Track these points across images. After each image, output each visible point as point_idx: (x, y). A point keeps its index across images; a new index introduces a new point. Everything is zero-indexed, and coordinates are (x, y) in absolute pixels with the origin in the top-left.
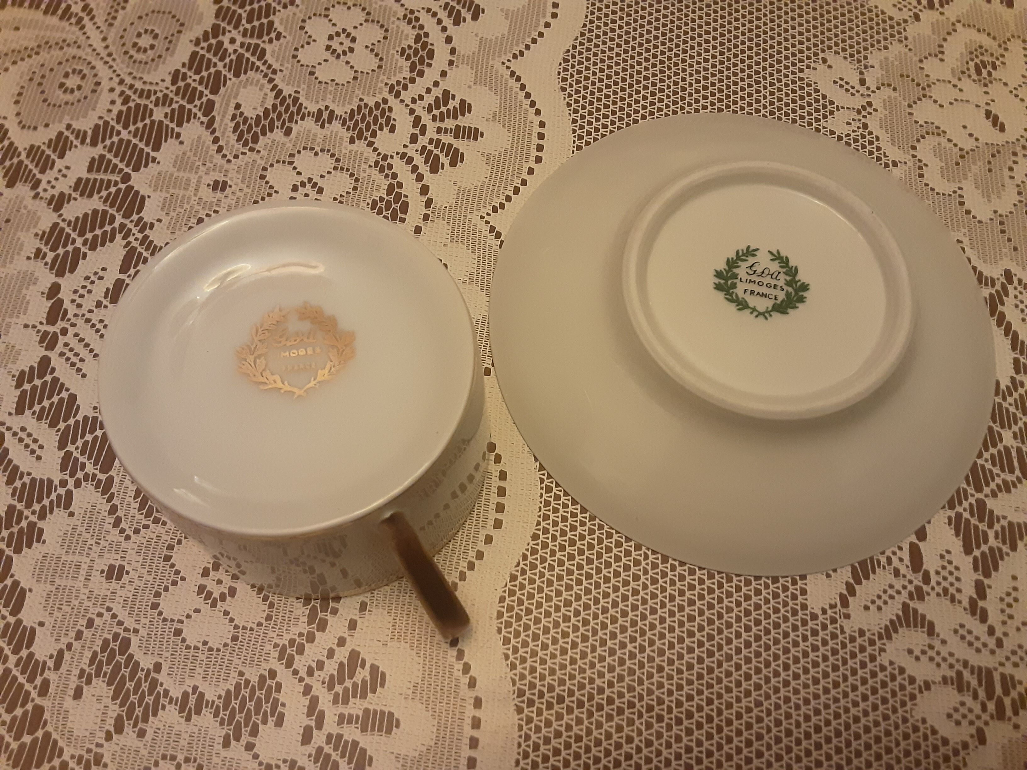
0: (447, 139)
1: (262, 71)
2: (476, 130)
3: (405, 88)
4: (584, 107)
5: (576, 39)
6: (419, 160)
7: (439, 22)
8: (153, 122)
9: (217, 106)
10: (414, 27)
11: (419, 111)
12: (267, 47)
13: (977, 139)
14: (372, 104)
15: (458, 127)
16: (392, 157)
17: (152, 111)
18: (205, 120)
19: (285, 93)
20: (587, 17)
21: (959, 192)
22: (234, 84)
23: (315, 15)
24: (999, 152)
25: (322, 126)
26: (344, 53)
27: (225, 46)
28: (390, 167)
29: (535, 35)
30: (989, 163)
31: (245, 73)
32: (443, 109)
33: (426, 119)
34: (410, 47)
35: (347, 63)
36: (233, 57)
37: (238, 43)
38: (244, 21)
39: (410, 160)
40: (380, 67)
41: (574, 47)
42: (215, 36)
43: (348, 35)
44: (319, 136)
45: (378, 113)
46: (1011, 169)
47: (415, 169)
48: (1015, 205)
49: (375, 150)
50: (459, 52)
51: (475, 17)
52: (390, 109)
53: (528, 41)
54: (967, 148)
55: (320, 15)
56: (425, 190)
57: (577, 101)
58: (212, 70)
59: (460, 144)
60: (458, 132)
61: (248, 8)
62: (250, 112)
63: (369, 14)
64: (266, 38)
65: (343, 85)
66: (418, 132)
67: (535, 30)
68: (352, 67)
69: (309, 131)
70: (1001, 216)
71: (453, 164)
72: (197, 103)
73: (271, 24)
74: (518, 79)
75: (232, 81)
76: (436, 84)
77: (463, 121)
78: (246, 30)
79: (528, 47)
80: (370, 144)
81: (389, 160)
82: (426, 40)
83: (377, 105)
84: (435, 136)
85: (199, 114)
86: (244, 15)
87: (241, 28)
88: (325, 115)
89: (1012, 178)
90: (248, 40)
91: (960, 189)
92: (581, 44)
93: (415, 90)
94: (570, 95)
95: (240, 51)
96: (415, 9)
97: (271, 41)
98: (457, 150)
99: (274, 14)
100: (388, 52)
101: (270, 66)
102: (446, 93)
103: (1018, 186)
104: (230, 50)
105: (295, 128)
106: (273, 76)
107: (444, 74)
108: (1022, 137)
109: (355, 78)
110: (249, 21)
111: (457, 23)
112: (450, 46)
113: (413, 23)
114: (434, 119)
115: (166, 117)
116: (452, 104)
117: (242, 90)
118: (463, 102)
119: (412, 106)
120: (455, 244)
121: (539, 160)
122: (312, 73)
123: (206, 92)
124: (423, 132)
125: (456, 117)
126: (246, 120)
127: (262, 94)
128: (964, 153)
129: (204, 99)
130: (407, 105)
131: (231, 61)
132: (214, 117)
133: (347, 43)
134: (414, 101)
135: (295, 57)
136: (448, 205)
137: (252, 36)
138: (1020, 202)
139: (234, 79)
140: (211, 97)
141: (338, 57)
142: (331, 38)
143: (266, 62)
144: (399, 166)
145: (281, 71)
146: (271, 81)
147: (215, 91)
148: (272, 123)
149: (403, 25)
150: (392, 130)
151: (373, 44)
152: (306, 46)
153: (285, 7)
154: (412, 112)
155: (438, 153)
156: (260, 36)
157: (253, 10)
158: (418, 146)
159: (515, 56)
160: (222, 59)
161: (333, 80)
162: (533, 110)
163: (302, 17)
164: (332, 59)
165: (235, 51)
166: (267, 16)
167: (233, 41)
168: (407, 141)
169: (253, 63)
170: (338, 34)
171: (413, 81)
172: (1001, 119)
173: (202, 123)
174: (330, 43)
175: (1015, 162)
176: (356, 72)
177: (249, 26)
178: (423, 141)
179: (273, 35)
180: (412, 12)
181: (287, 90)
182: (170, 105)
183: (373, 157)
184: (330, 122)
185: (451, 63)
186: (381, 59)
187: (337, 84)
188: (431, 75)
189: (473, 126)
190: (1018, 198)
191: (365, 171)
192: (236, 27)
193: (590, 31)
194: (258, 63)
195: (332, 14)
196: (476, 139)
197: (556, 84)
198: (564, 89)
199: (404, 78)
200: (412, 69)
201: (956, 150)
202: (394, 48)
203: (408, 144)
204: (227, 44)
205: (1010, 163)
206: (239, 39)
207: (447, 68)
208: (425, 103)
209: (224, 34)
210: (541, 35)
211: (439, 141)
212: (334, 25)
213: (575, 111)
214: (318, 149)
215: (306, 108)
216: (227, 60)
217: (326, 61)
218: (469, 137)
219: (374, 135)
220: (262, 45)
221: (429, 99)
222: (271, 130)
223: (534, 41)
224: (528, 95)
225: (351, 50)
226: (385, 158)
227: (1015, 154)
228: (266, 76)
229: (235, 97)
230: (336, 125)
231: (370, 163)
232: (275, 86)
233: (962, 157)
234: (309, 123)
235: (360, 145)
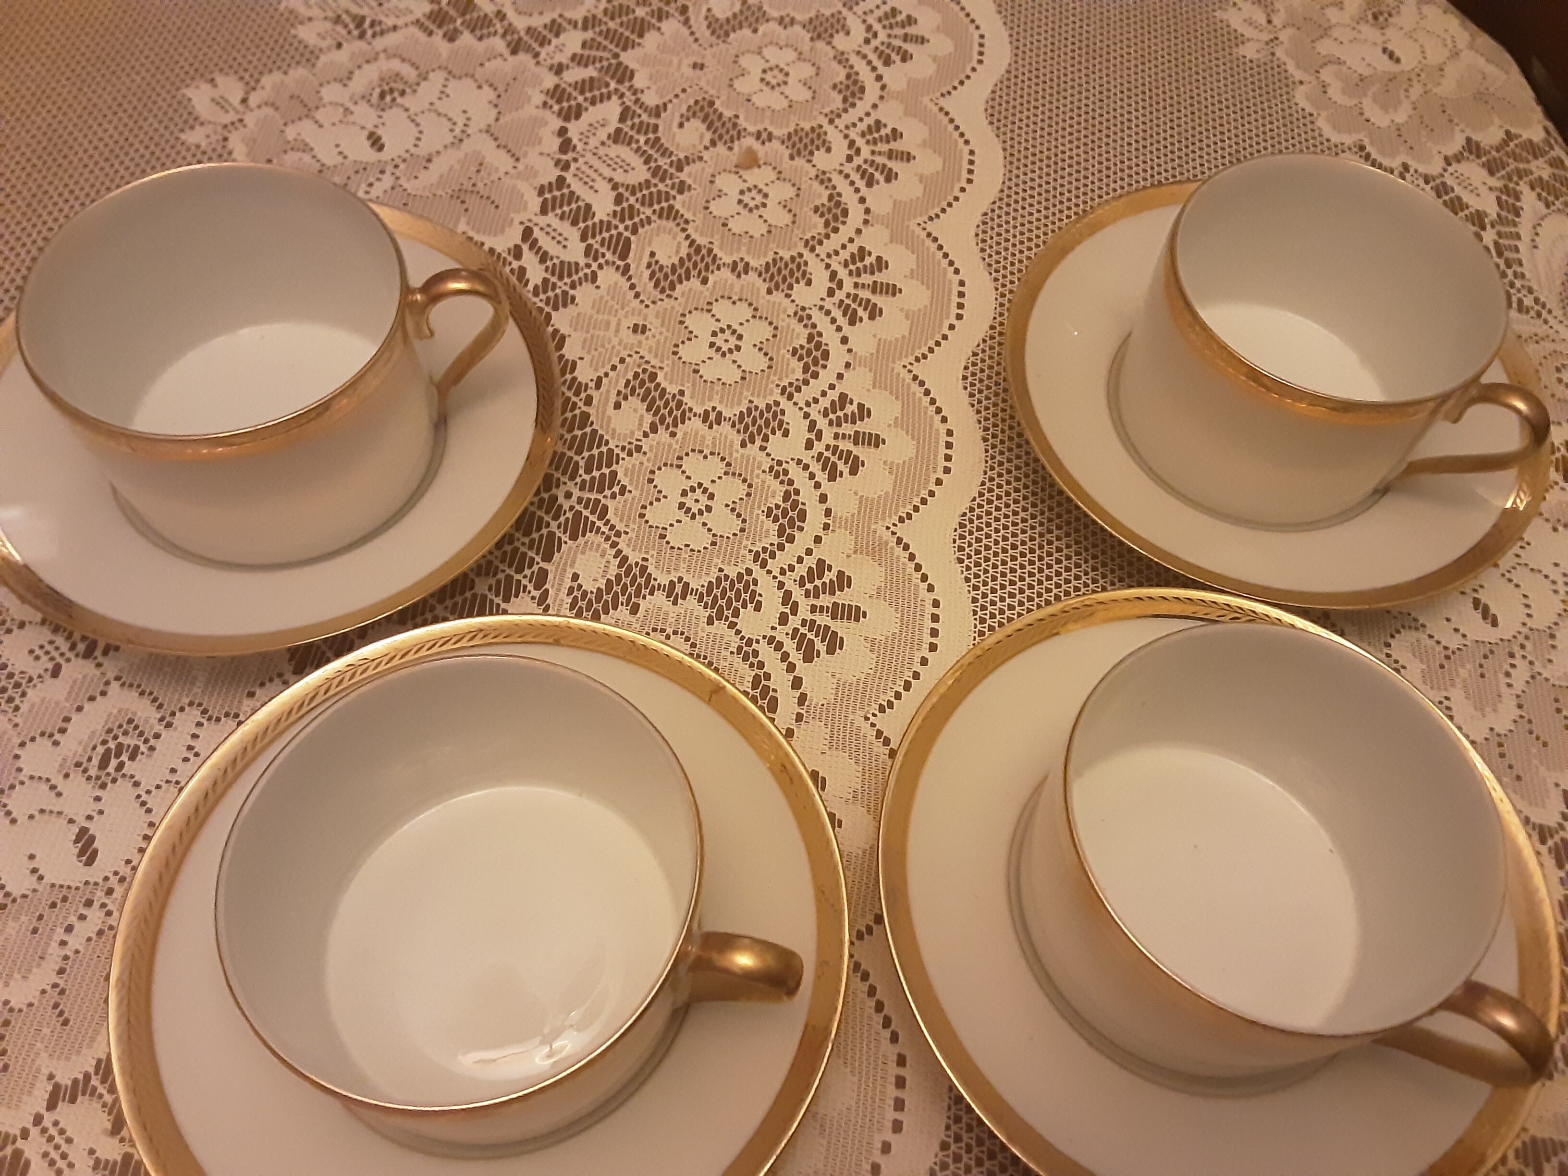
0: (823, 620)
1: (603, 533)
2: (858, 608)
3: (773, 556)
4: (985, 584)
5: (974, 499)
6: (790, 646)
7: (812, 476)
8: (474, 596)
9: (550, 576)
10: (782, 482)
11: (790, 585)
12: (610, 504)
13: (1464, 636)
14: (733, 575)
15: (835, 604)
16: (758, 642)
17: (473, 581)
18: (537, 594)
19: (632, 560)
20: (985, 473)
21: (1446, 703)
22: (570, 549)
23: (665, 465)
24: (1492, 652)
25: (675, 603)
26: (701, 512)
27: (559, 502)
28: (756, 653)
29: (924, 493)
30: (1481, 666)
31: (584, 535)
32: (818, 582)
33: (798, 594)
34: (777, 507)
35: (704, 524)
36: (569, 515)
37: (574, 498)
38: (581, 471)
39: (779, 646)
40: (742, 530)
41: (972, 510)
42: (548, 489)
43: (705, 491)
44: (671, 615)
45: (741, 586)
46: (1508, 674)
47: (785, 657)
48: (1515, 721)
49: (738, 632)
50: (836, 514)
51: (854, 472)
52: (755, 582)
53: (917, 501)
54: (1453, 646)
55: (671, 465)
56: (797, 683)
57: (977, 576)
58: (544, 531)
59: (839, 627)
60: (836, 612)
61: (586, 454)
62: (589, 586)
63: (729, 464)
64: (608, 493)
65: (699, 551)
66: (788, 611)
67: (925, 488)
68: (709, 530)
69: (660, 609)
70: (1499, 735)
71: (831, 651)
72: (527, 572)
73: (614, 474)
74: (906, 547)
75: (568, 545)
76: (809, 552)
77: (842, 598)
78: (584, 481)
79: (916, 509)
80: (732, 625)
81: (754, 645)
82: (796, 498)
83: (740, 576)
84: (809, 617)
85: (530, 587)
86: (582, 463)
87: (578, 480)
88: (678, 589)
89: (1509, 685)
90: (586, 495)
91: (1447, 698)
92: (980, 506)
93: (783, 559)
94: (968, 568)
95: (578, 507)
96: (783, 459)
97: (613, 496)
98: (835, 634)
99: (617, 463)
100: (751, 513)
101: (612, 527)
102: (821, 563)
103: (1518, 696)
104: (566, 507)
105: (643, 605)
106: (616, 539)
107: (818, 540)
108: (1519, 633)
109: (714, 544)
110: (588, 471)
111: (832, 478)
112: (824, 506)
113: (781, 477)
114: (807, 594)
115: (490, 589)
116: (829, 576)
117: (579, 556)
118: (841, 574)
119: (780, 578)
120: (835, 752)
121: (933, 648)
122: (662, 537)
123: (538, 559)
124: (794, 612)
125: (833, 593)
126: (585, 593)
127: (604, 561)
128: (1449, 653)
129: (535, 568)
130: (775, 577)
131: (567, 519)
132: (547, 591)
133: (704, 500)
134: (783, 572)
135: (642, 516)
136: (824, 702)
137: (591, 490)
138: (1521, 717)
139: (570, 542)
140: (543, 565)
141: (693, 517)
142: (684, 493)
143: (608, 521)
144: (766, 653)
145: (626, 533)
146: (614, 545)
147: (548, 558)
148: (616, 597)
149: (769, 478)
150: (758, 608)
151: (734, 502)
152: (655, 503)
153: (630, 454)
154: (781, 585)
155: (813, 637)
156: (601, 491)
157: (592, 457)
158: (789, 628)
159: (901, 520)
160: (556, 517)
161: (687, 546)
162: (924, 586)
163: (650, 467)
164: (686, 519)
165: (572, 508)
166: (609, 465)
167: (568, 495)
168: (775, 622)
169: (593, 523)
170: (693, 490)
171: (781, 547)
172: (1493, 610)
173: (533, 598)
174: (683, 500)
175: (1513, 666)
176: (714, 535)
177: (587, 477)
178: (794, 622)
179: (616, 489)
180: (780, 463)
181: (634, 558)
182: (495, 575)
183: (735, 642)
184: (684, 598)
185: (826, 527)
186: (744, 521)
187: (692, 550)
188: (803, 540)
189: (853, 604)
190: (1519, 712)
191: (725, 659)
192: (572, 478)
193: (990, 490)
194: (599, 523)
195: (686, 464)
196: (857, 620)
197: (952, 554)
198: (961, 561)
199: (772, 544)
200: (781, 532)
201: (1439, 648)
202: (759, 508)
203: (777, 626)
204: (561, 500)
205: (1506, 667)
206: (576, 493)
207: (821, 533)
208: (795, 575)
209: (558, 486)
210: (932, 494)
211: (813, 622)
212: (688, 478)
213: (975, 588)
214: (669, 631)
215: (655, 580)
216: (562, 519)
217: (679, 521)
218: (849, 618)
219: (736, 614)
220: (603, 501)
221: (801, 570)
222: (615, 608)
223: (924, 501)
224: (918, 568)
225: (709, 509)
226: (749, 643)
227: (1512, 655)
228: (608, 538)
229: (572, 566)
230: (691, 601)
231: (731, 649)
232: (619, 552)
233: (1448, 657)
234: (660, 597)
235: (720, 627)
